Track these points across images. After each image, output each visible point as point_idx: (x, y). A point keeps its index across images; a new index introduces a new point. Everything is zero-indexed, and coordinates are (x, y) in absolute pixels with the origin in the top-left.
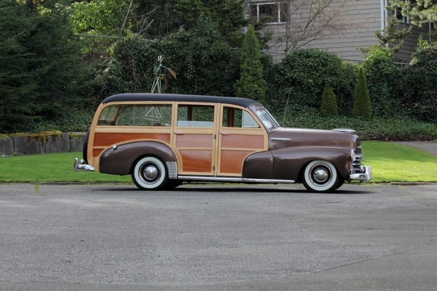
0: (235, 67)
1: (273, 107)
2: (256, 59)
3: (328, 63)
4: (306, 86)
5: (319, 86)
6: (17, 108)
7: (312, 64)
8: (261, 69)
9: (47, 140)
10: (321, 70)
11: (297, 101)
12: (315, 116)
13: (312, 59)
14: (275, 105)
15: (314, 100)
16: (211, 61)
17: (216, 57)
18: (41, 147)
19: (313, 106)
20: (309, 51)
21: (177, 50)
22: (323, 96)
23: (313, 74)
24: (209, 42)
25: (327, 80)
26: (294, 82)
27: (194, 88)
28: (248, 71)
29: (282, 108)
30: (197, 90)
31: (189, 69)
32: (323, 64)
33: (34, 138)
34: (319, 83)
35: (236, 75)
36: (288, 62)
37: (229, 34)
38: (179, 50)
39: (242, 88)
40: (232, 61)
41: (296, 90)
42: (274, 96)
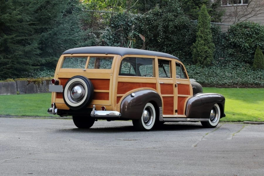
0: (193, 34)
1: (220, 63)
2: (207, 29)
3: (260, 32)
4: (243, 49)
5: (253, 48)
6: (22, 60)
7: (248, 33)
8: (211, 36)
9: (42, 83)
10: (254, 37)
11: (237, 59)
12: (249, 70)
13: (249, 29)
14: (221, 61)
15: (249, 58)
16: (176, 30)
17: (179, 27)
18: (38, 88)
19: (248, 63)
20: (247, 23)
21: (153, 22)
22: (255, 56)
23: (249, 40)
24: (174, 16)
25: (258, 44)
26: (235, 46)
27: (164, 48)
28: (201, 37)
29: (226, 63)
30: (166, 50)
31: (160, 35)
32: (256, 33)
33: (33, 82)
34: (253, 47)
35: (194, 40)
36: (232, 31)
37: (192, 10)
38: (154, 21)
39: (197, 49)
40: (190, 30)
41: (237, 51)
42: (221, 55)
